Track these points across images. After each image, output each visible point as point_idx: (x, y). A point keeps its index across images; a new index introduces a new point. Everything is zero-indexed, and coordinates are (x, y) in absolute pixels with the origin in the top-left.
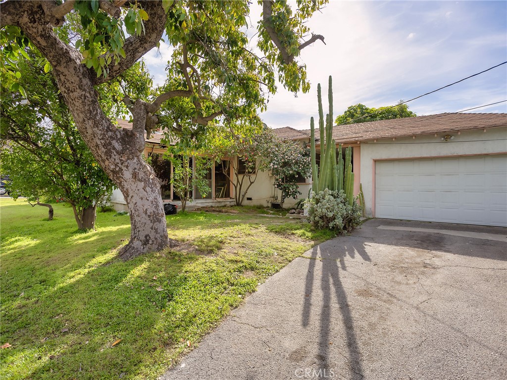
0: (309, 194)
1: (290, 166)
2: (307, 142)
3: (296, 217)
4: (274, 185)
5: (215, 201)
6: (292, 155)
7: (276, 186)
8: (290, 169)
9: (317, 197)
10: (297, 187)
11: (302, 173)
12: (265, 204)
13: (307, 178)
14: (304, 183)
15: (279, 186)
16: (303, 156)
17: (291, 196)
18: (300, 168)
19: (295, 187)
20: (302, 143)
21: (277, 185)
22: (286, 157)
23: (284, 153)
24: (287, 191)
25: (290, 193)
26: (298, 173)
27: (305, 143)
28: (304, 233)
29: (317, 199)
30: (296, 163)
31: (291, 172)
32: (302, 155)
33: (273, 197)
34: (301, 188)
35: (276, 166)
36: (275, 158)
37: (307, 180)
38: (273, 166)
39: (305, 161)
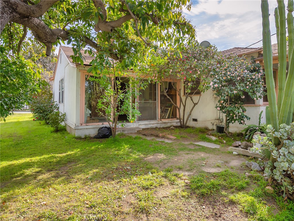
0: (260, 119)
1: (234, 85)
2: (256, 56)
3: (242, 153)
4: (217, 107)
5: (160, 122)
6: (236, 71)
7: (219, 109)
8: (234, 88)
9: (278, 135)
10: (244, 111)
11: (250, 94)
12: (210, 127)
13: (257, 99)
14: (253, 105)
15: (222, 108)
16: (252, 72)
17: (237, 121)
18: (248, 87)
19: (241, 110)
20: (250, 58)
21: (220, 107)
22: (229, 73)
23: (226, 70)
24: (231, 114)
25: (235, 118)
26: (245, 94)
27: (253, 58)
28: (252, 205)
29: (276, 138)
30: (242, 80)
31: (235, 92)
32: (250, 72)
33: (219, 119)
34: (250, 111)
35: (216, 85)
36: (216, 76)
37: (257, 102)
38: (213, 85)
39: (254, 77)
